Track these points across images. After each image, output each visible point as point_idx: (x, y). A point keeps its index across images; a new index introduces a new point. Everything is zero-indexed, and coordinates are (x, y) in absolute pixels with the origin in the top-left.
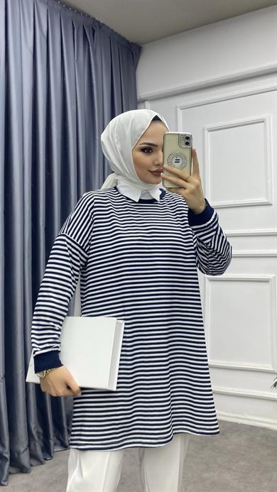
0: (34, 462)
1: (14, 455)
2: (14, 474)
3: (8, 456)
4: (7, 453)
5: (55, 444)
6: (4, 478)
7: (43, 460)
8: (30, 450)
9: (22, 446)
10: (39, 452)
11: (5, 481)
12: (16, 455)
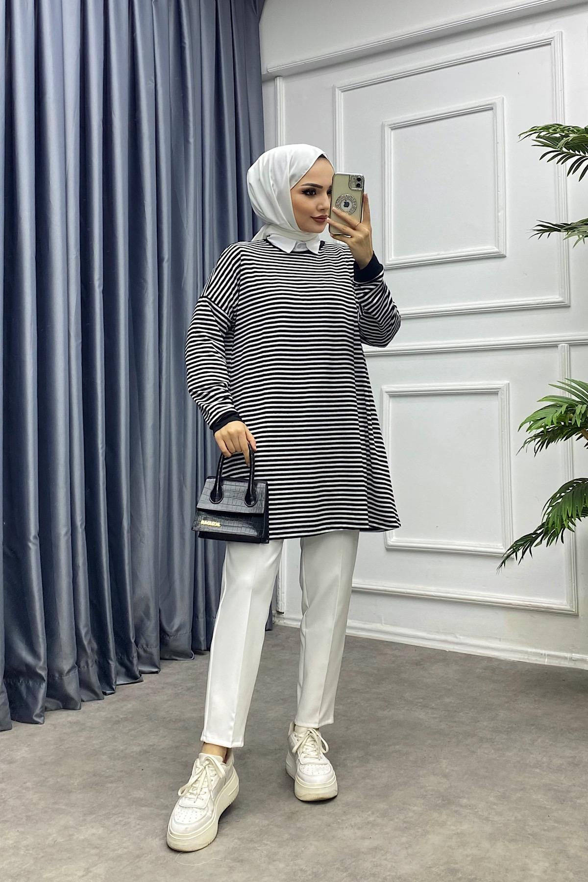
0: (85, 695)
1: (54, 676)
2: (52, 710)
3: (44, 673)
4: (41, 668)
5: (117, 674)
6: (38, 711)
7: (99, 692)
8: (79, 672)
9: (66, 663)
10: (94, 678)
11: (40, 716)
12: (57, 675)
